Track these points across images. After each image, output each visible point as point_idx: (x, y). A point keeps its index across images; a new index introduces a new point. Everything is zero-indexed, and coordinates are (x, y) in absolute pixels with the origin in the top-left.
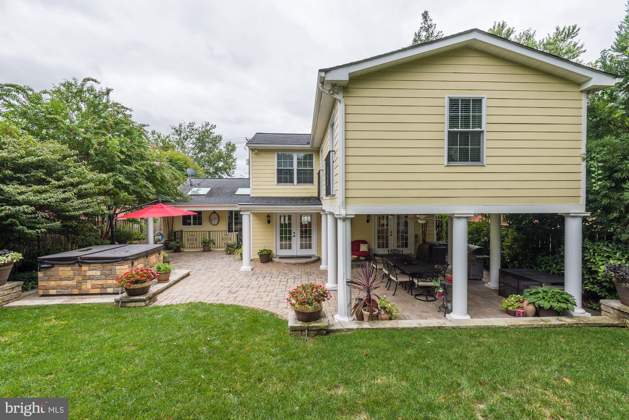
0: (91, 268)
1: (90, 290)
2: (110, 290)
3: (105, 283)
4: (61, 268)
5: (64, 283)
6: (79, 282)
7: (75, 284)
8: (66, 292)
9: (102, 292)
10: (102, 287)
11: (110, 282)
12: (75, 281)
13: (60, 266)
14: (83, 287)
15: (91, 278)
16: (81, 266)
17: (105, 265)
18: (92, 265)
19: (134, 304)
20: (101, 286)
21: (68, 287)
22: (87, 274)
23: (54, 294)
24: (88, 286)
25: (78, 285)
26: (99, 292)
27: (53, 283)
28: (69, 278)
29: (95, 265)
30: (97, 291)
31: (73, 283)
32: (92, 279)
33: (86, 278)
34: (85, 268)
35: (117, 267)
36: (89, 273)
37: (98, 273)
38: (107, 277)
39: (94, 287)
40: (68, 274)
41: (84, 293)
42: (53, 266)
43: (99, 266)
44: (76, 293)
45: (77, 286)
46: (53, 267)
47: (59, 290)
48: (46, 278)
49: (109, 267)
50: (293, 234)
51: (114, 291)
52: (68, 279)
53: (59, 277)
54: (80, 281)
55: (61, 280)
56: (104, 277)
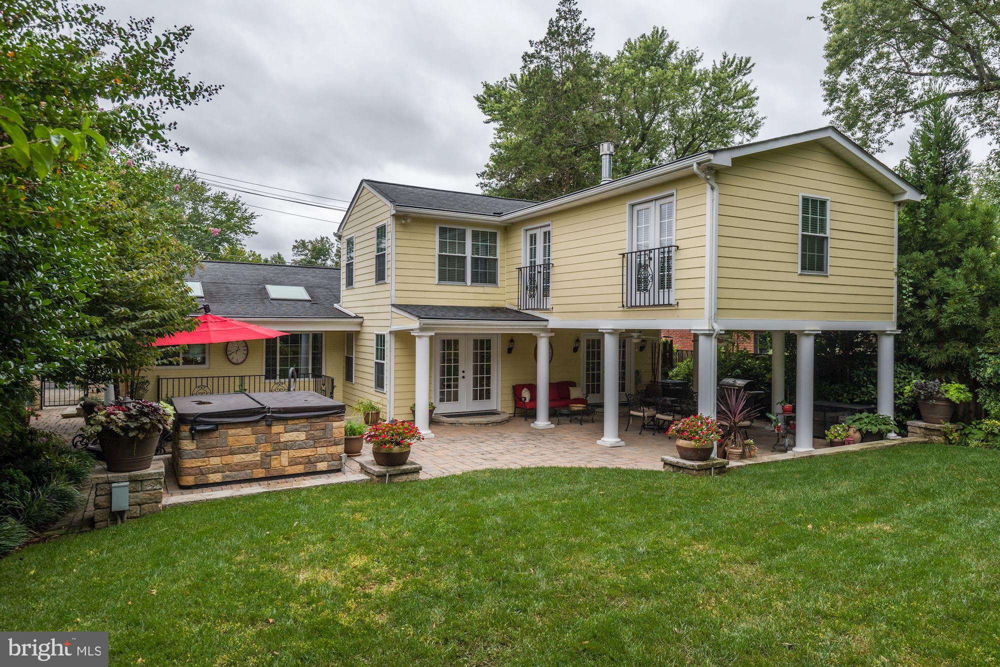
0: (289, 427)
1: (287, 468)
2: (322, 466)
3: (313, 454)
4: (231, 432)
5: (237, 459)
6: (266, 455)
7: (258, 458)
8: (242, 475)
9: (307, 470)
10: (309, 461)
11: (322, 451)
12: (259, 453)
13: (229, 426)
14: (274, 463)
15: (288, 446)
16: (270, 426)
17: (314, 420)
18: (290, 422)
19: (404, 477)
20: (307, 460)
21: (245, 466)
22: (282, 440)
23: (217, 481)
24: (282, 461)
25: (264, 463)
26: (302, 471)
27: (215, 461)
28: (247, 448)
29: (296, 422)
30: (299, 469)
31: (256, 457)
32: (291, 448)
33: (279, 447)
34: (277, 428)
35: (335, 424)
36: (286, 437)
37: (302, 436)
38: (315, 441)
39: (293, 462)
40: (246, 442)
41: (276, 474)
42: (217, 426)
43: (303, 422)
44: (261, 476)
45: (262, 462)
46: (217, 430)
47: (227, 473)
48: (203, 451)
49: (321, 423)
50: (461, 374)
51: (329, 466)
52: (247, 450)
53: (228, 448)
54: (269, 453)
55: (232, 453)
56: (311, 442)
